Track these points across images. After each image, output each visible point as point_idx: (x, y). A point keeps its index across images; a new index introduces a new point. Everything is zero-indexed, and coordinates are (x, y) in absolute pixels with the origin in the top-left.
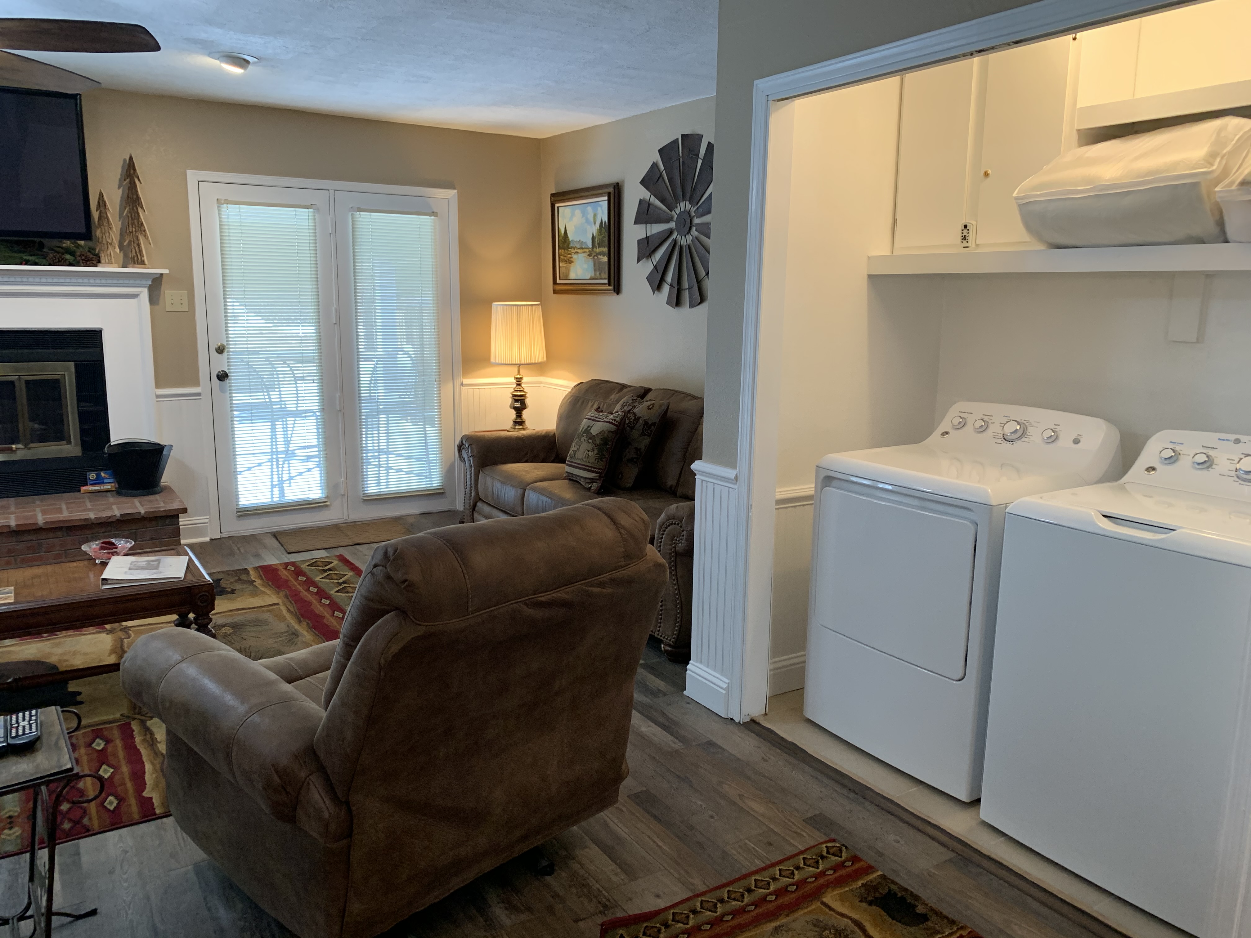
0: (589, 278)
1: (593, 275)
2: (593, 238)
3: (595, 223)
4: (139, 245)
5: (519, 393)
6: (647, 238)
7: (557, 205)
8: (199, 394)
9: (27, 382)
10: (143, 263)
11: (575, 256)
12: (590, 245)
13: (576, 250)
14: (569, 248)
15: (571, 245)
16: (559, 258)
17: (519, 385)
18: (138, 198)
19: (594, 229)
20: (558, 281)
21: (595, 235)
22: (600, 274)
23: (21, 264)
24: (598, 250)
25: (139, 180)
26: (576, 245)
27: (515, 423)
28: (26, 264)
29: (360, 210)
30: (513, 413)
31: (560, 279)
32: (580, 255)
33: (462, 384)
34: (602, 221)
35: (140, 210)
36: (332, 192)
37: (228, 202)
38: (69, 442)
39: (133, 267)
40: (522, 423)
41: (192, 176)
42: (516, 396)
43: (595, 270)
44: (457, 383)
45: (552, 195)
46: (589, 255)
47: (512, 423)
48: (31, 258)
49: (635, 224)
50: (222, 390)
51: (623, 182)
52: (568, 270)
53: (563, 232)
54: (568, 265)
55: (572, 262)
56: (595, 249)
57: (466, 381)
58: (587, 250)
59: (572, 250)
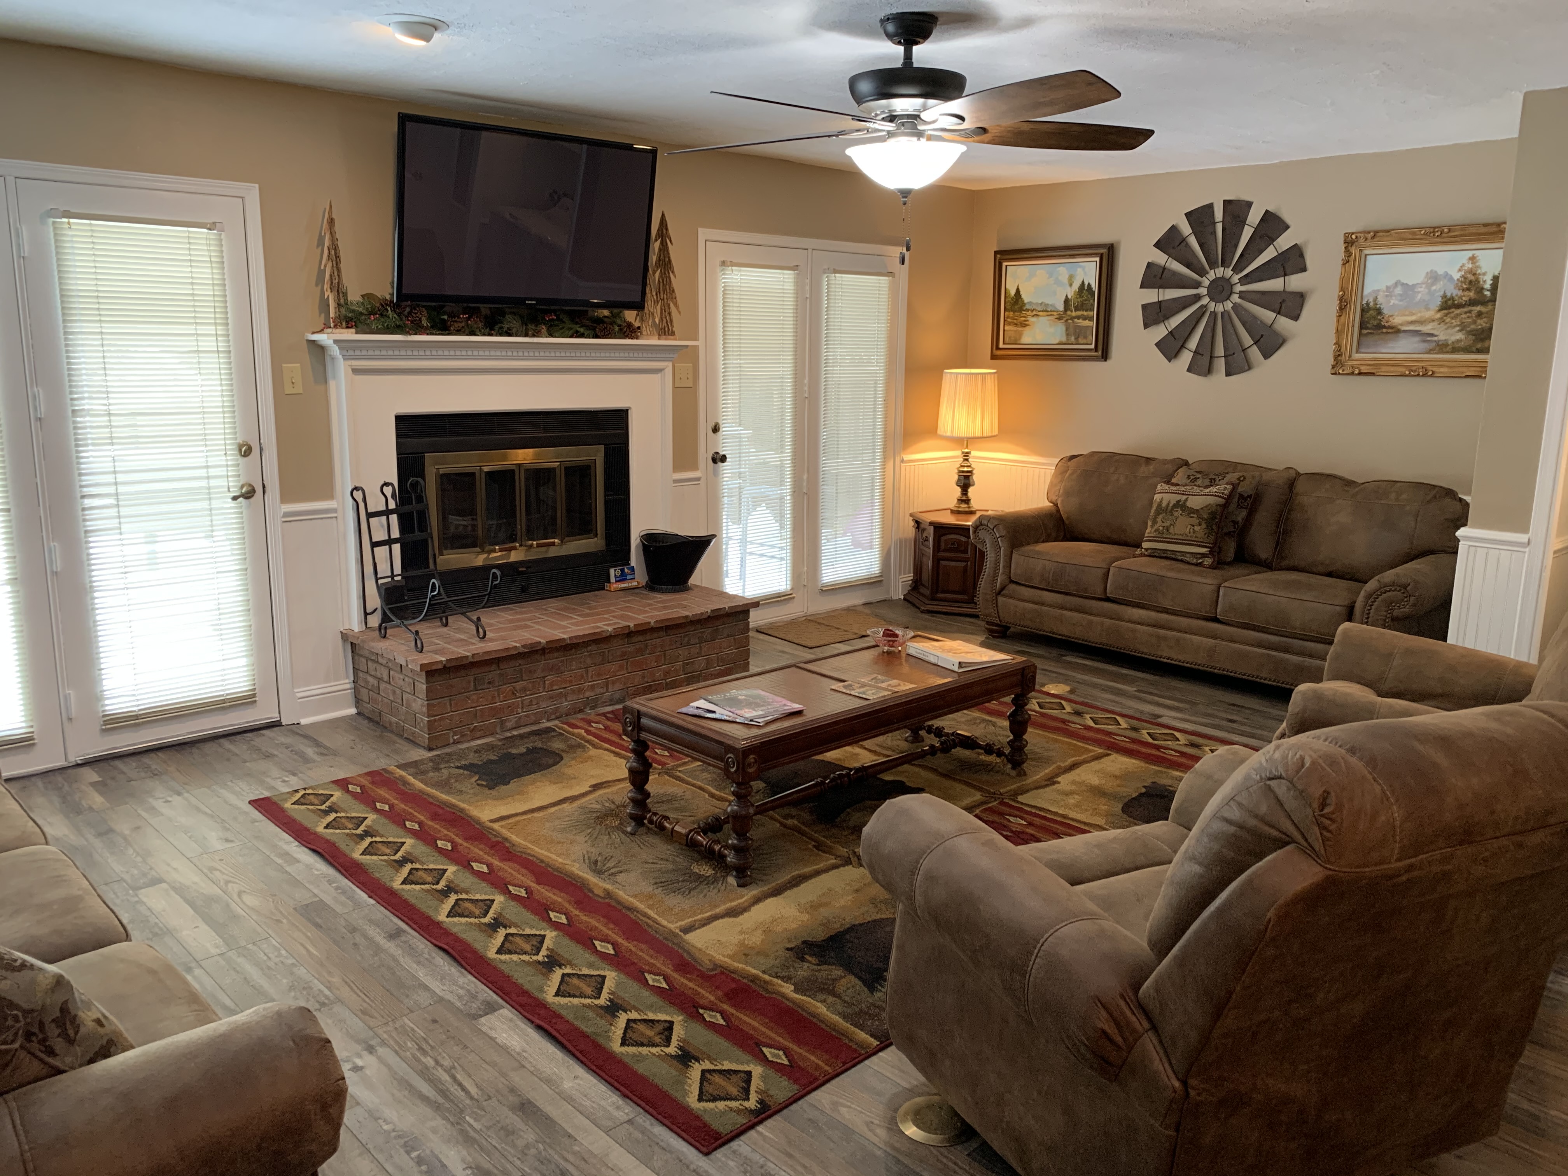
0: (1057, 342)
1: (1064, 339)
2: (1067, 301)
3: (1071, 285)
4: (670, 314)
5: (966, 469)
6: (1160, 302)
7: (1004, 264)
8: (698, 479)
9: (566, 468)
10: (673, 333)
11: (1032, 320)
12: (1061, 307)
13: (1034, 313)
14: (1021, 309)
15: (1027, 307)
16: (1005, 321)
17: (967, 460)
18: (670, 261)
19: (1071, 292)
20: (1001, 345)
21: (1069, 297)
22: (1076, 339)
23: (571, 337)
24: (1074, 314)
25: (671, 241)
26: (1034, 307)
27: (961, 501)
28: (576, 337)
29: (836, 271)
30: (959, 489)
31: (1004, 343)
32: (1041, 318)
33: (902, 461)
34: (1083, 282)
35: (671, 275)
36: (810, 251)
37: (733, 264)
38: (596, 536)
39: (666, 339)
40: (967, 501)
41: (703, 234)
42: (963, 472)
43: (1067, 335)
44: (898, 460)
45: (996, 253)
46: (1059, 319)
47: (956, 501)
48: (582, 330)
49: (1141, 287)
50: (716, 473)
51: (1119, 243)
52: (1020, 335)
53: (1013, 292)
54: (1020, 329)
55: (1027, 325)
56: (1069, 313)
57: (907, 457)
58: (1055, 313)
59: (1029, 313)
